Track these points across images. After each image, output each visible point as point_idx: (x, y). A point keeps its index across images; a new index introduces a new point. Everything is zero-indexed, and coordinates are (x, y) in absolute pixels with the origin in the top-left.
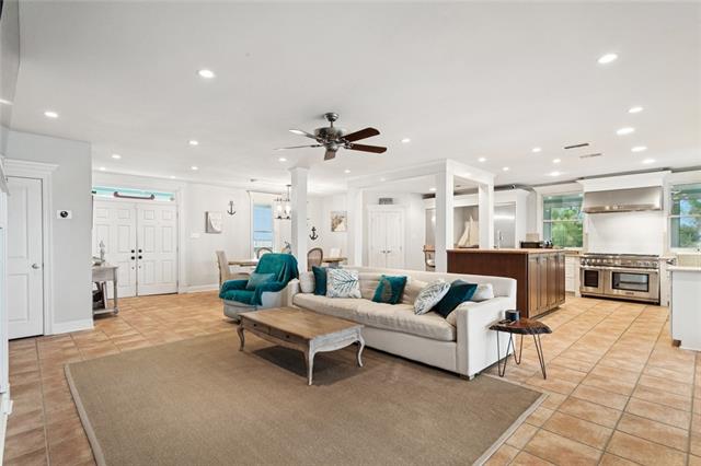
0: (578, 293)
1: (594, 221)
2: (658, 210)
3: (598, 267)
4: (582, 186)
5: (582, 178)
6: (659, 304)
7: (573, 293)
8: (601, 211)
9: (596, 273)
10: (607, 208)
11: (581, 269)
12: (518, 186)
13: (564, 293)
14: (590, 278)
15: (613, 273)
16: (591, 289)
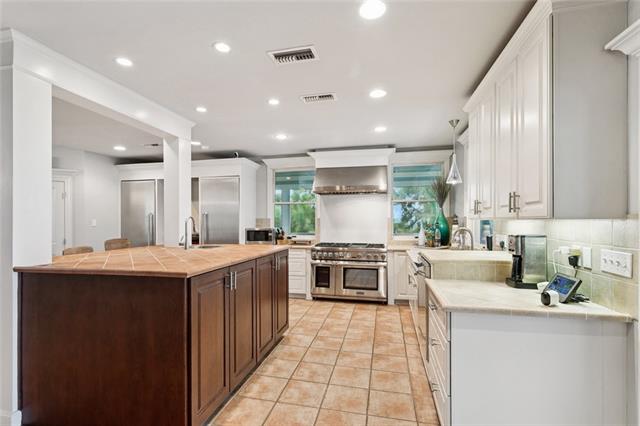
0: (309, 297)
1: (326, 204)
2: (385, 193)
3: (329, 262)
4: (313, 160)
5: (314, 151)
6: (386, 303)
7: (303, 296)
8: (330, 192)
9: (327, 269)
10: (338, 188)
11: (312, 265)
12: (242, 155)
13: (287, 296)
14: (322, 276)
15: (345, 269)
16: (323, 290)
